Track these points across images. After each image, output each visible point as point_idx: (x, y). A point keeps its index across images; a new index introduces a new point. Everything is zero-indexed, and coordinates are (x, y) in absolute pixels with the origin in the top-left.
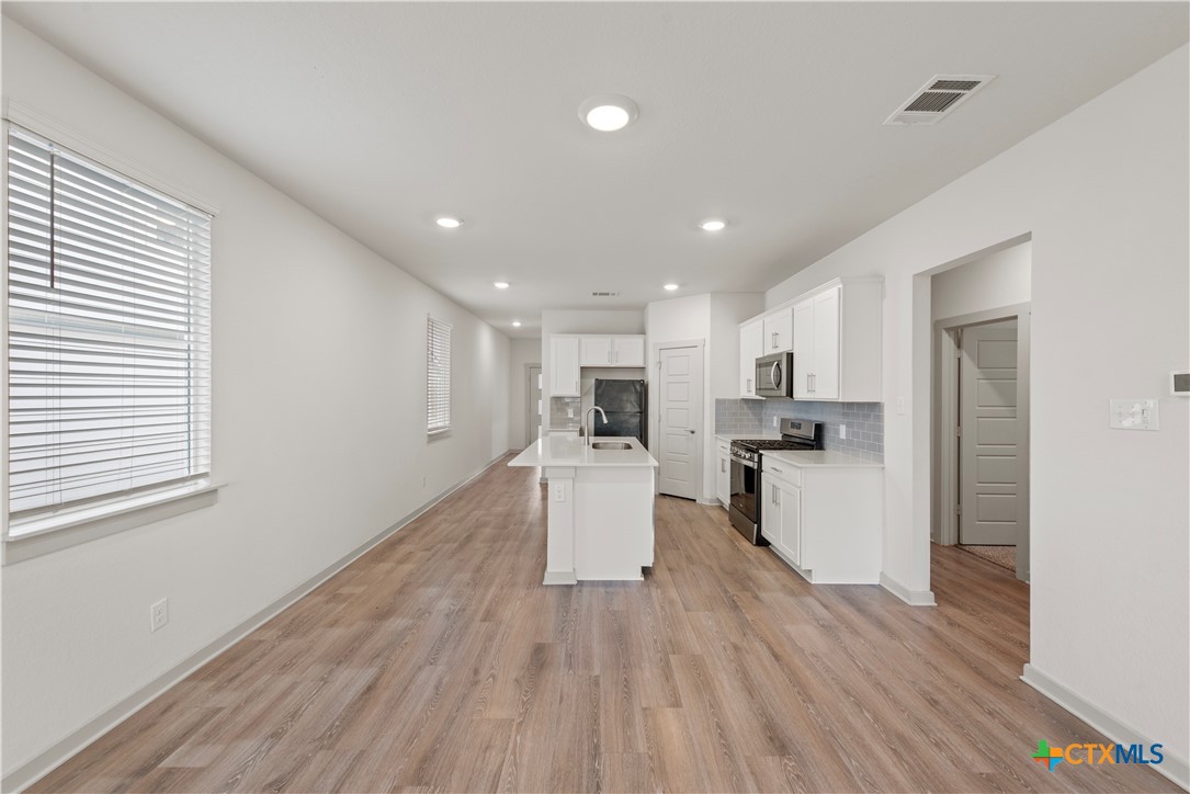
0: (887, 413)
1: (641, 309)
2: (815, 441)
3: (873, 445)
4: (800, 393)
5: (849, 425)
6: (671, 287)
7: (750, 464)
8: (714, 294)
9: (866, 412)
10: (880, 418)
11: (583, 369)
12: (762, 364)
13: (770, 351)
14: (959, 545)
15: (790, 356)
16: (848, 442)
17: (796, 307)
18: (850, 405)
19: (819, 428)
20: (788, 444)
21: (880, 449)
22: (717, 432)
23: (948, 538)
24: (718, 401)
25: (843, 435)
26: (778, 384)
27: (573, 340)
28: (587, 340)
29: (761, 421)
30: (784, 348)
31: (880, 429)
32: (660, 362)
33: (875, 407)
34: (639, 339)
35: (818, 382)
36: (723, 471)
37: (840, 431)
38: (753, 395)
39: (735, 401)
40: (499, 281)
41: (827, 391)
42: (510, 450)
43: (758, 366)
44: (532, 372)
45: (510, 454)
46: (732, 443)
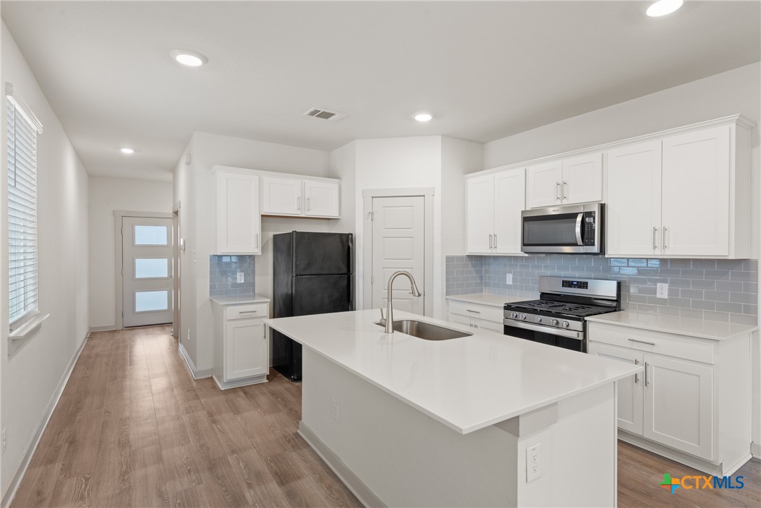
2: (617, 301)
8: (445, 137)
11: (264, 218)
12: (533, 217)
15: (603, 207)
19: (620, 286)
22: (447, 294)
24: (447, 259)
28: (270, 179)
32: (372, 212)
34: (332, 185)
37: (657, 290)
39: (461, 259)
42: (90, 328)
43: (526, 220)
44: (125, 221)
45: (93, 334)
46: (508, 307)
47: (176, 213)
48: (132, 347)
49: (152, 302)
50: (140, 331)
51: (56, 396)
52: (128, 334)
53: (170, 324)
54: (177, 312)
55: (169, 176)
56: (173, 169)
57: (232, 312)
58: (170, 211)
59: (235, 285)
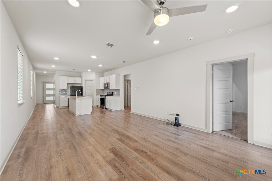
0: (120, 90)
1: (80, 73)
2: (112, 94)
3: (119, 94)
4: (110, 88)
5: (116, 92)
6: (89, 71)
7: (104, 98)
8: (96, 72)
9: (118, 90)
10: (120, 91)
11: (68, 84)
12: (105, 84)
13: (106, 82)
14: (128, 106)
15: (109, 83)
16: (116, 94)
17: (110, 77)
18: (116, 89)
19: (113, 93)
20: (108, 95)
21: (120, 94)
22: (97, 95)
23: (127, 106)
24: (97, 90)
25: (116, 93)
26: (107, 87)
27: (65, 78)
28: (68, 78)
29: (103, 93)
30: (108, 82)
31: (120, 92)
32: (86, 83)
33: (119, 89)
34: (80, 78)
35: (113, 86)
36: (98, 100)
37: (115, 93)
38: (103, 88)
39: (99, 90)
40: (52, 65)
41: (114, 88)
42: (37, 103)
43: (104, 84)
44: (44, 84)
45: (37, 104)
46: (101, 96)
47: (54, 82)
48: (45, 106)
49: (49, 99)
50: (48, 104)
51: (29, 118)
52: (45, 104)
53: (53, 103)
54: (54, 101)
55: (53, 75)
56: (54, 74)
57: (61, 97)
58: (53, 81)
59: (63, 94)
